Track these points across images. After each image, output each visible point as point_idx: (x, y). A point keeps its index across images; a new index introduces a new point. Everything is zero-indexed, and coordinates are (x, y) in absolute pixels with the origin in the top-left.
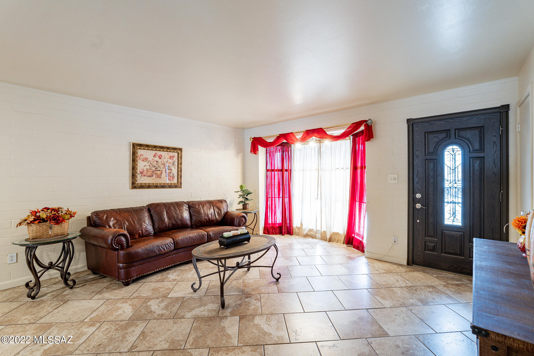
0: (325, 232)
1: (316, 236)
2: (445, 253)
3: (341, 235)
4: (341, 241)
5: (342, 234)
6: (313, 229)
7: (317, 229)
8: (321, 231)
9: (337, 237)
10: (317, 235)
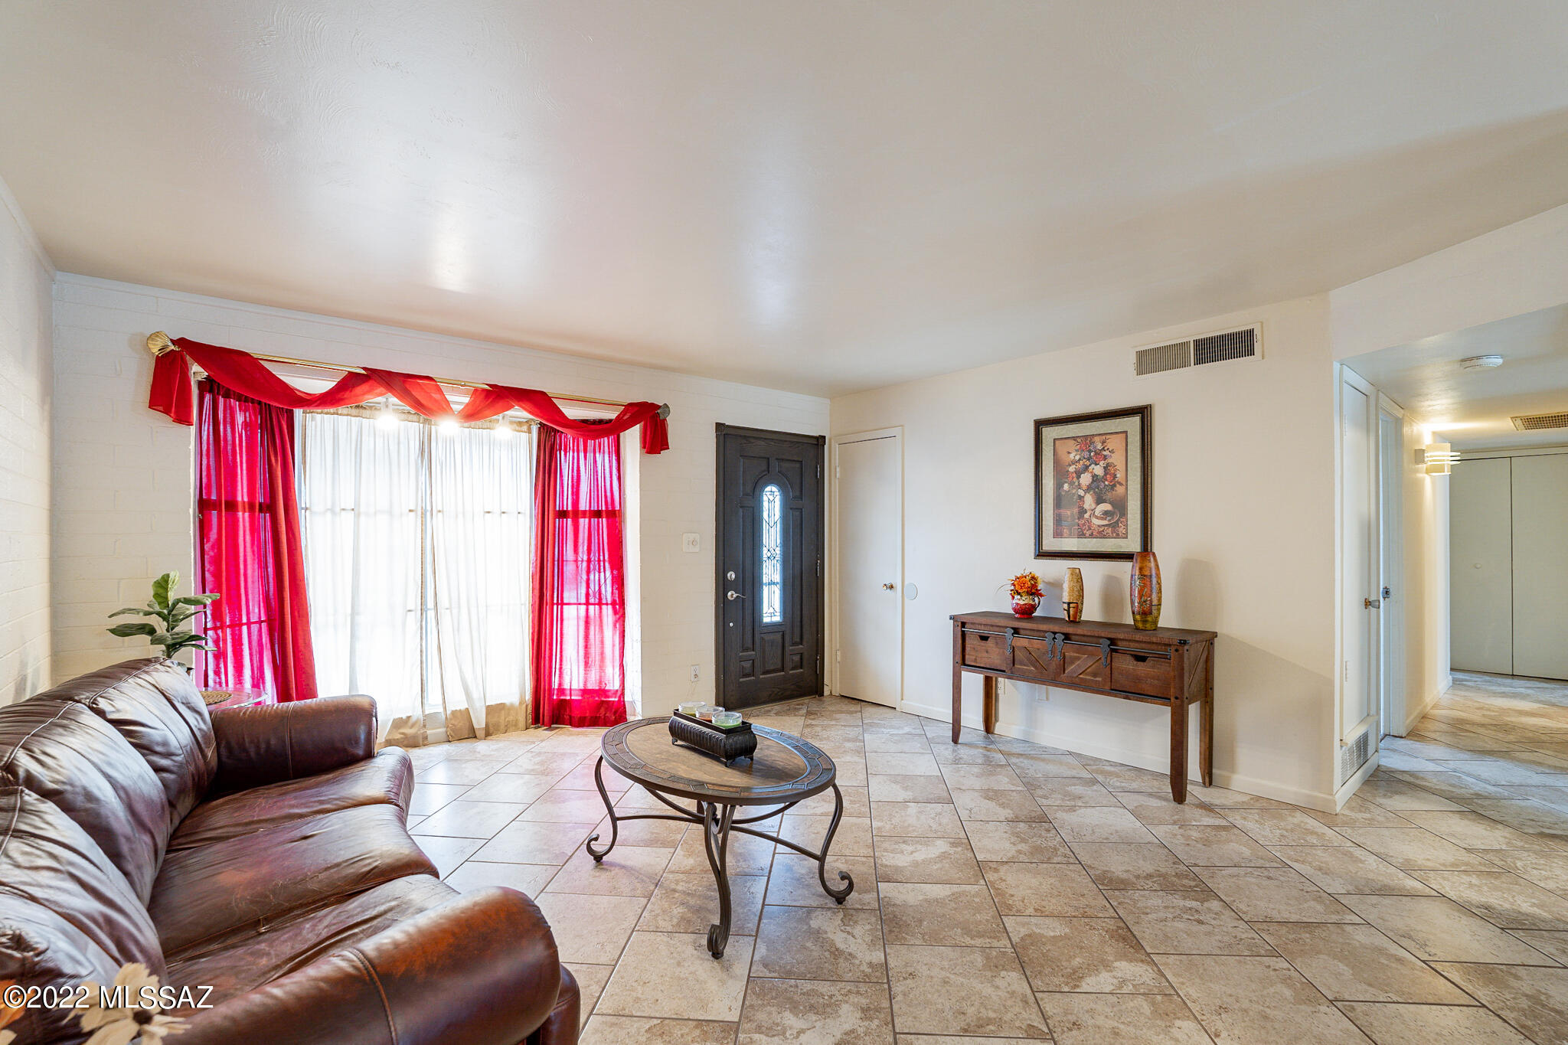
0: (466, 714)
1: (426, 738)
2: (764, 673)
3: (512, 707)
4: (516, 725)
5: (518, 703)
6: (409, 717)
7: (427, 712)
8: (444, 717)
9: (503, 718)
10: (428, 732)
